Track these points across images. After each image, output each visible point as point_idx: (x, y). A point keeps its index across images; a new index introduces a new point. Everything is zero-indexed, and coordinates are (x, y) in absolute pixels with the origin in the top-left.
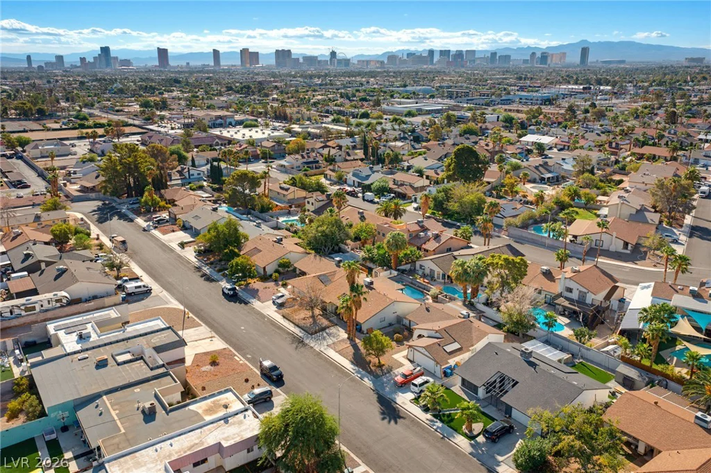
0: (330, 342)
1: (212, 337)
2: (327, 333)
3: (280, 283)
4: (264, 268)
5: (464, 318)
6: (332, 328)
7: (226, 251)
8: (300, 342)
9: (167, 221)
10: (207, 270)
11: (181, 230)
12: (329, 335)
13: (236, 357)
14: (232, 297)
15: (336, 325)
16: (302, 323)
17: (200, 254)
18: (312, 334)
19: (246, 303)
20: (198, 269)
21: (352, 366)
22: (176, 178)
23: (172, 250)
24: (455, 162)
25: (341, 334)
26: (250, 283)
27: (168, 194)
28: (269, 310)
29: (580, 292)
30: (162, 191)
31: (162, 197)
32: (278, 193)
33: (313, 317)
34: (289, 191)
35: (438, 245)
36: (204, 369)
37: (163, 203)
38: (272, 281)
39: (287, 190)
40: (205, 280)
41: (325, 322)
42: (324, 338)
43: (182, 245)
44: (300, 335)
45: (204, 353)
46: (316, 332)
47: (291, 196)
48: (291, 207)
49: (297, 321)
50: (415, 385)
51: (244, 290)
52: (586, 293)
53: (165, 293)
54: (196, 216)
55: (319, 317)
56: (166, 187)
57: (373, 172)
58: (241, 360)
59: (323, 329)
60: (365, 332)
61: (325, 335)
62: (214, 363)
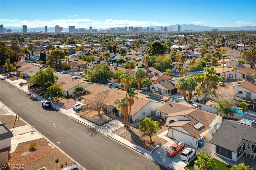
0: (114, 130)
1: (33, 131)
2: (110, 124)
3: (77, 99)
4: (68, 92)
5: (196, 108)
6: (113, 121)
7: (46, 84)
8: (93, 131)
9: (15, 75)
10: (34, 95)
11: (22, 78)
12: (112, 125)
13: (49, 144)
14: (48, 107)
15: (115, 119)
16: (93, 119)
17: (31, 87)
18: (100, 125)
19: (57, 110)
20: (29, 95)
21: (133, 145)
22: (23, 59)
23: (15, 87)
24: (153, 48)
25: (119, 124)
26: (59, 100)
27: (17, 64)
28: (71, 113)
29: (247, 93)
30: (15, 63)
31: (14, 65)
32: (73, 62)
33: (99, 115)
34: (79, 61)
35: (158, 78)
36: (24, 154)
37: (14, 68)
38: (72, 99)
39: (77, 61)
40: (32, 100)
41: (107, 118)
42: (109, 128)
43: (21, 85)
44: (93, 126)
45: (26, 142)
46: (103, 124)
47: (79, 64)
48: (79, 68)
49: (90, 119)
50: (185, 155)
51: (55, 104)
52: (251, 93)
53: (6, 107)
54: (31, 71)
55: (103, 115)
56: (17, 61)
57: (116, 55)
58: (53, 146)
59: (107, 122)
60: (134, 122)
61: (109, 125)
62: (32, 149)
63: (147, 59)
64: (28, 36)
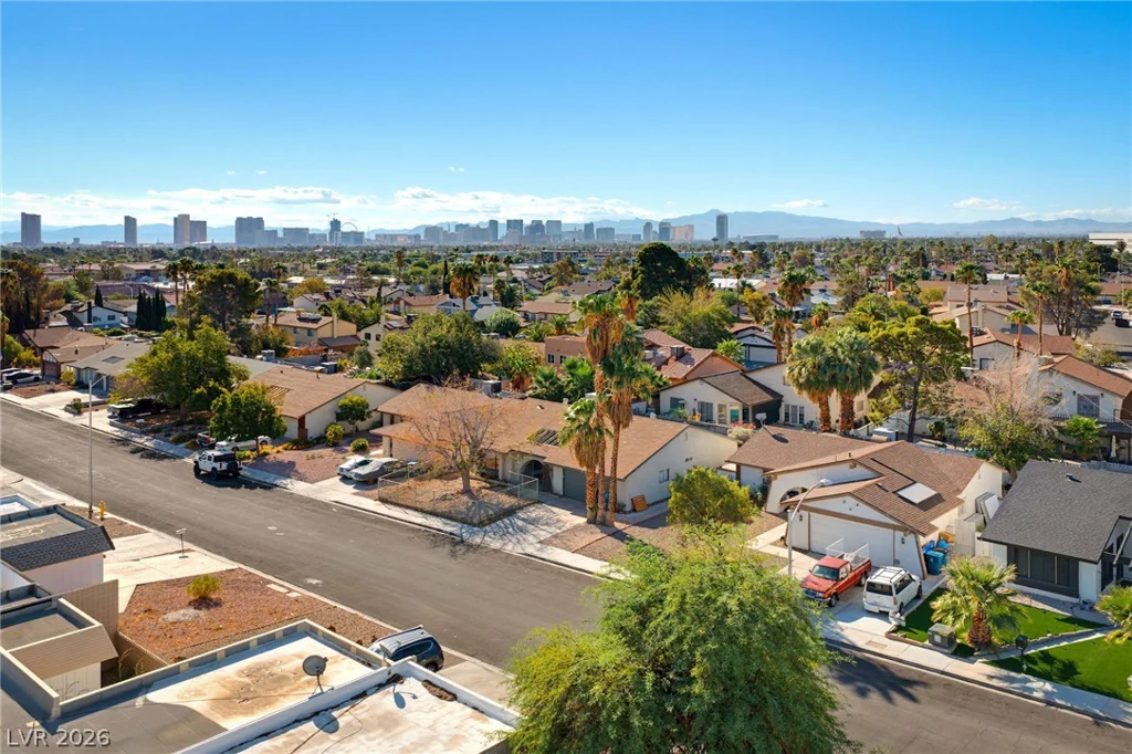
0: (544, 535)
1: (183, 551)
2: (523, 520)
3: (350, 448)
4: (302, 420)
5: (889, 440)
6: (532, 508)
7: (198, 390)
8: (456, 542)
9: (37, 379)
10: (148, 442)
11: (73, 389)
12: (533, 522)
13: (272, 586)
14: (227, 476)
15: (539, 502)
16: (443, 507)
17: (123, 416)
18: (481, 524)
19: (268, 487)
20: (124, 442)
22: (60, 323)
23: (49, 418)
24: (642, 272)
25: (563, 518)
26: (266, 454)
27: (39, 337)
28: (337, 492)
30: (30, 332)
31: (26, 344)
32: (295, 328)
33: (467, 491)
34: (321, 323)
35: (689, 367)
36: (172, 616)
37: (26, 354)
38: (328, 446)
39: (315, 321)
40: (142, 457)
41: (507, 501)
42: (522, 530)
43: (77, 408)
44: (449, 529)
45: (166, 582)
46: (492, 520)
47: (324, 333)
48: (326, 350)
49: (427, 507)
50: (884, 590)
51: (252, 466)
53: (28, 482)
54: (113, 357)
55: (484, 491)
56: (35, 325)
57: (481, 306)
58: (290, 591)
59: (511, 512)
60: (629, 507)
61: (520, 523)
62: (203, 601)
63: (630, 302)
64: (53, 257)
